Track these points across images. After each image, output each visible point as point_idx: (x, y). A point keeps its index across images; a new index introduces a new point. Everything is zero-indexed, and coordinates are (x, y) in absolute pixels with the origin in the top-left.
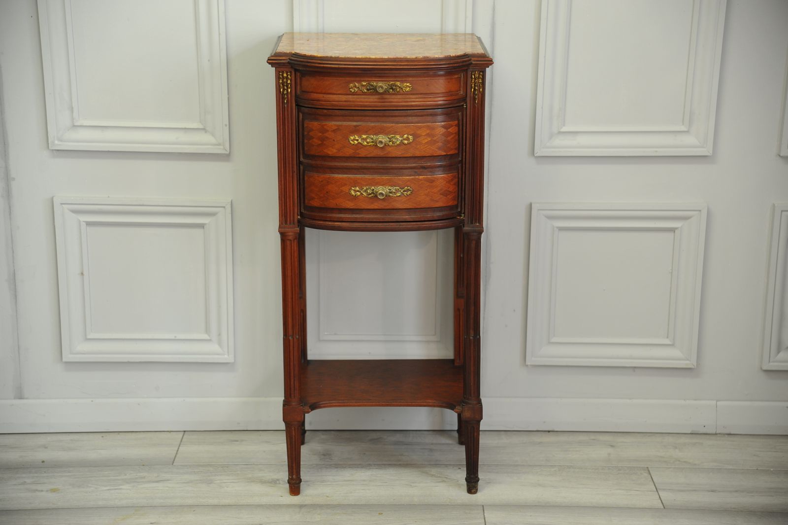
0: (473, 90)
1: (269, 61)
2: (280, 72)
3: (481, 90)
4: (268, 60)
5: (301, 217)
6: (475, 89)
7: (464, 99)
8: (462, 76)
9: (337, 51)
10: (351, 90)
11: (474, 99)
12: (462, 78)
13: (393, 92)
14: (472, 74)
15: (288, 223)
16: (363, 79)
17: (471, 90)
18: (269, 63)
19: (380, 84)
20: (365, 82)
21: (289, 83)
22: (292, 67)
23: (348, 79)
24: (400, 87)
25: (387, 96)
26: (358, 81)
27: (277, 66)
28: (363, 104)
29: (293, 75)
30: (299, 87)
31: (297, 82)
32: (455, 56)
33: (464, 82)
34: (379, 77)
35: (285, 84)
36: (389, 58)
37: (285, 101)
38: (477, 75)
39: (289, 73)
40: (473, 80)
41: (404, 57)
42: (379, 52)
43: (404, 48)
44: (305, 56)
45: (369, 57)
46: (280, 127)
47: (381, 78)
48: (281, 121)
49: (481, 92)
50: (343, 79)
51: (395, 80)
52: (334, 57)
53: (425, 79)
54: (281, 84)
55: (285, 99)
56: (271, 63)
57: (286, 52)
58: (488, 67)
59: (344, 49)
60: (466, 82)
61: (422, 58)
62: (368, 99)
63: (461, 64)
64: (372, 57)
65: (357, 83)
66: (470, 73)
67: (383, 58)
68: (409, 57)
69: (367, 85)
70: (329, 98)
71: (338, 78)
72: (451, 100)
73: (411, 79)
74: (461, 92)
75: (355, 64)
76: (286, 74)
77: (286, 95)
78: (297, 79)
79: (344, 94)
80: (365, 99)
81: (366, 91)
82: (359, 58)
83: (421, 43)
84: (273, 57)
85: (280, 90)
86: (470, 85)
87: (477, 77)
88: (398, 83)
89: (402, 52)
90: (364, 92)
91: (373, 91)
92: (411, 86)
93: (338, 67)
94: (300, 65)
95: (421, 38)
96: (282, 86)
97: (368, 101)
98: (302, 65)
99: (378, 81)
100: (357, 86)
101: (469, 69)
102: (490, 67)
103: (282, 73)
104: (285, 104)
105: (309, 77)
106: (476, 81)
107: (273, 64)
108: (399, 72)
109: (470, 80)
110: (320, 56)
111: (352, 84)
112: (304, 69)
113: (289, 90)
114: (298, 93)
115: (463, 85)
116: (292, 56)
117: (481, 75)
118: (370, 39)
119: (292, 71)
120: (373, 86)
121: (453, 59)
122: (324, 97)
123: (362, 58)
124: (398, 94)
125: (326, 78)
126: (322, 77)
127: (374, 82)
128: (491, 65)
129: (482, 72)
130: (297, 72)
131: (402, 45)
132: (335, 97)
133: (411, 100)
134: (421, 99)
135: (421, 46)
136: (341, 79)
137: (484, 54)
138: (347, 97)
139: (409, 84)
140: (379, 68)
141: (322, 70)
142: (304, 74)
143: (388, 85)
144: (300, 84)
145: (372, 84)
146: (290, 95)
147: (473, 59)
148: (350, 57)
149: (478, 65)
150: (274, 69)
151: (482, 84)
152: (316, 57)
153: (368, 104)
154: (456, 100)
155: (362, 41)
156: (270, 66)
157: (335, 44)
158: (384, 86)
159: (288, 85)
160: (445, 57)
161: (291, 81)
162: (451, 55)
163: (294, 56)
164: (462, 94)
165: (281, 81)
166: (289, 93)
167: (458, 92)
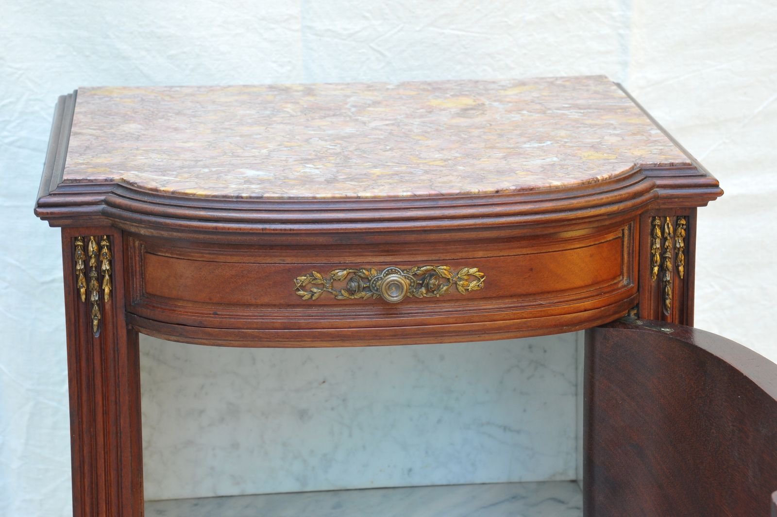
0: (656, 269)
1: (40, 210)
2: (76, 239)
3: (681, 269)
4: (40, 205)
6: (663, 269)
7: (633, 303)
8: (626, 232)
9: (252, 166)
10: (301, 293)
11: (661, 295)
13: (429, 295)
14: (654, 226)
16: (336, 260)
17: (652, 269)
18: (43, 217)
19: (393, 277)
20: (345, 270)
21: (104, 271)
22: (113, 226)
23: (290, 260)
24: (449, 279)
25: (411, 306)
26: (322, 266)
27: (68, 222)
28: (338, 332)
29: (118, 248)
30: (138, 281)
31: (132, 266)
32: (610, 177)
33: (633, 251)
34: (388, 252)
35: (94, 274)
36: (415, 195)
37: (95, 322)
38: (668, 228)
39: (104, 240)
40: (658, 241)
41: (462, 191)
42: (377, 171)
43: (443, 150)
44: (154, 194)
45: (355, 195)
46: (78, 396)
47: (391, 255)
48: (84, 378)
49: (682, 274)
50: (277, 260)
51: (434, 258)
52: (247, 198)
53: (524, 251)
54: (81, 275)
55: (96, 315)
56: (47, 216)
57: (95, 180)
58: (705, 205)
59: (268, 157)
60: (637, 248)
61: (514, 190)
62: (354, 318)
63: (629, 203)
64: (362, 194)
65: (318, 272)
66: (650, 221)
67: (398, 197)
68: (477, 191)
69: (349, 277)
70: (235, 318)
71: (259, 259)
72: (599, 306)
73: (480, 254)
74: (625, 278)
75: (315, 218)
76: (94, 245)
77: (98, 305)
78: (131, 259)
79: (280, 306)
80: (343, 319)
81: (346, 294)
82: (324, 198)
83: (479, 120)
84: (55, 194)
85: (78, 291)
86: (649, 256)
87: (669, 234)
88: (442, 267)
89: (442, 166)
90: (340, 297)
91: (369, 294)
92: (483, 274)
93: (263, 229)
94: (141, 222)
95: (468, 101)
96: (84, 280)
97: (354, 325)
98: (149, 222)
99: (383, 267)
100: (319, 282)
101: (647, 211)
102: (710, 203)
103: (83, 241)
104: (95, 329)
105: (170, 256)
106: (667, 244)
107: (54, 218)
108: (447, 236)
109: (649, 241)
110: (202, 195)
111: (304, 278)
112: (155, 233)
113: (107, 290)
114: (133, 298)
115: (629, 257)
116: (113, 193)
117: (682, 228)
118: (330, 109)
119: (113, 236)
120: (366, 281)
121: (606, 188)
122: (217, 314)
123: (334, 198)
124: (444, 301)
125: (222, 258)
126: (212, 256)
127: (369, 267)
128: (714, 199)
129: (685, 217)
130: (131, 239)
131: (428, 133)
132: (251, 314)
133: (485, 316)
134: (513, 310)
135: (485, 137)
136: (269, 260)
137: (689, 164)
138: (287, 314)
139: (475, 270)
140: (388, 228)
141: (211, 236)
142: (152, 246)
143: (415, 275)
144: (143, 274)
145: (364, 273)
146: (110, 303)
147: (659, 182)
148: (298, 198)
149: (676, 200)
150: (58, 230)
151: (683, 252)
152: (191, 197)
153: (352, 332)
154: (613, 305)
155: (308, 120)
156: (46, 223)
157: (236, 136)
158: (403, 282)
159: (104, 277)
160: (583, 183)
161: (110, 264)
162: (599, 177)
163: (120, 191)
164: (628, 284)
165: (80, 266)
166: (106, 297)
167: (615, 281)
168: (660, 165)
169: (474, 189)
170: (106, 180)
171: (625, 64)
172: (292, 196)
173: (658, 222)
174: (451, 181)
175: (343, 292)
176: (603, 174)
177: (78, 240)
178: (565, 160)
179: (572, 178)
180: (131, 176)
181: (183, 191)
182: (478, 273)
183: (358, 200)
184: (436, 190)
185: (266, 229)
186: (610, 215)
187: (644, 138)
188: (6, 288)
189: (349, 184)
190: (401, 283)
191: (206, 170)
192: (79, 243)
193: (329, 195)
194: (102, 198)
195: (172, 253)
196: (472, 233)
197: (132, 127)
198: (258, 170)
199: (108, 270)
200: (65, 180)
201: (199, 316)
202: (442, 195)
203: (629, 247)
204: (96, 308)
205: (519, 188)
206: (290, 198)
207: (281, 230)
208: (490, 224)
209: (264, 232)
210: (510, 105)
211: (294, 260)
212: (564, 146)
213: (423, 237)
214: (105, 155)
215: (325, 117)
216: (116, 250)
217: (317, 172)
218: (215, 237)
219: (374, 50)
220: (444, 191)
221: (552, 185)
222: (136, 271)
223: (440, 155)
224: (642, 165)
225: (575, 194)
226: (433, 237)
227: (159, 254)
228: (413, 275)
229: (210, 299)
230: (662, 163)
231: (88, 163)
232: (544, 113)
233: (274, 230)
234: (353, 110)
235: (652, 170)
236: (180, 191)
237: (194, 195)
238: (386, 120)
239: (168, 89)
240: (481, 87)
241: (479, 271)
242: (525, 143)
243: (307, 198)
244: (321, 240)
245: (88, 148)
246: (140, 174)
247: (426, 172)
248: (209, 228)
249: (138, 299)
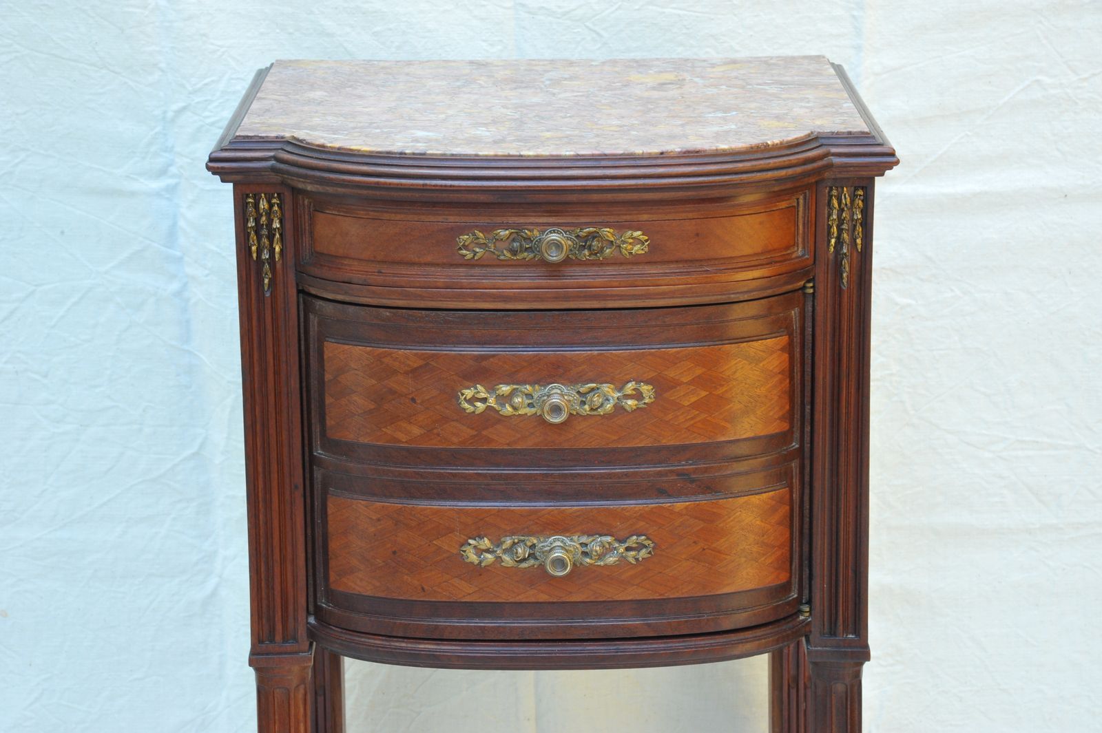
0: (833, 241)
1: (210, 164)
2: (248, 196)
3: (859, 241)
4: (211, 160)
5: (316, 619)
6: (839, 241)
7: (806, 272)
8: (801, 201)
9: (424, 128)
10: (464, 252)
11: (838, 268)
12: (801, 209)
13: (593, 258)
14: (831, 197)
15: (278, 638)
16: (499, 220)
17: (829, 241)
18: (215, 171)
19: (554, 236)
20: (507, 229)
21: (275, 229)
22: (283, 183)
23: (453, 219)
24: (612, 242)
25: (574, 269)
26: (485, 226)
27: (238, 177)
28: (500, 292)
29: (288, 206)
30: (307, 240)
31: (301, 225)
32: (781, 143)
33: (808, 221)
34: (551, 213)
35: (265, 232)
36: (578, 155)
37: (266, 281)
38: (845, 198)
39: (275, 198)
40: (835, 212)
41: (626, 152)
42: (548, 134)
43: (623, 117)
44: (321, 150)
45: (518, 154)
46: (250, 355)
47: (554, 216)
48: (255, 338)
49: (859, 247)
50: (440, 218)
51: (597, 220)
52: (410, 154)
53: (690, 215)
54: (252, 232)
55: (266, 274)
56: (219, 171)
57: (267, 137)
58: (882, 175)
59: (444, 120)
60: (814, 219)
61: (680, 152)
62: (516, 279)
63: (799, 170)
64: (525, 153)
65: (480, 232)
66: (827, 191)
67: (560, 156)
68: (641, 152)
69: (512, 237)
70: (398, 277)
71: (423, 218)
72: (769, 275)
73: (645, 217)
74: (800, 249)
75: (475, 175)
76: (265, 203)
77: (269, 264)
78: (301, 217)
79: (443, 265)
80: (505, 279)
81: (508, 255)
82: (486, 156)
83: (673, 92)
84: (226, 150)
85: (250, 248)
86: (826, 227)
87: (846, 205)
88: (606, 229)
89: (616, 131)
90: (502, 257)
91: (531, 255)
92: (646, 238)
93: (423, 185)
94: (306, 177)
95: (670, 77)
96: (255, 238)
97: (517, 286)
98: (314, 177)
99: (546, 227)
100: (482, 241)
101: (823, 180)
102: (888, 172)
103: (254, 199)
104: (266, 288)
105: (337, 213)
106: (844, 215)
107: (226, 173)
108: (609, 196)
109: (826, 212)
110: (366, 151)
111: (466, 237)
112: (320, 188)
113: (277, 249)
114: (302, 257)
115: (804, 228)
116: (283, 149)
117: (859, 199)
118: (522, 82)
119: (283, 193)
120: (529, 241)
121: (775, 154)
122: (381, 273)
123: (496, 156)
124: (608, 264)
125: (386, 216)
126: (376, 214)
127: (532, 227)
128: (891, 168)
129: (863, 188)
130: (300, 197)
131: (616, 103)
132: (414, 273)
133: (648, 280)
134: (678, 275)
135: (672, 108)
136: (432, 218)
137: (867, 133)
138: (450, 274)
139: (639, 233)
140: (548, 186)
141: (374, 192)
142: (320, 203)
143: (578, 237)
144: (311, 233)
145: (526, 233)
146: (281, 262)
147: (834, 150)
148: (460, 155)
149: (852, 169)
150: (230, 186)
151: (861, 224)
152: (356, 152)
153: (514, 293)
154: (784, 275)
155: (497, 91)
156: (218, 177)
157: (418, 103)
158: (563, 242)
159: (274, 235)
160: (752, 148)
161: (281, 222)
162: (769, 142)
163: (289, 148)
164: (803, 255)
165: (251, 224)
166: (277, 256)
167: (789, 252)
168: (838, 133)
169: (638, 150)
170: (277, 137)
171: (858, 48)
172: (454, 153)
173: (834, 192)
174: (618, 144)
175: (505, 252)
176: (774, 139)
177: (250, 197)
178: (742, 128)
179: (742, 142)
180: (301, 134)
181: (348, 147)
182: (641, 237)
183: (520, 158)
184: (599, 150)
185: (426, 185)
186: (779, 180)
187: (834, 110)
188: (207, 275)
189: (514, 145)
190: (561, 243)
191: (378, 131)
192: (250, 200)
193: (492, 153)
194: (272, 154)
195: (339, 211)
196: (634, 194)
197: (318, 94)
198: (429, 131)
199: (278, 228)
200: (237, 136)
201: (363, 274)
202: (606, 155)
203: (804, 218)
204: (267, 266)
205: (684, 150)
206: (453, 155)
207: (441, 186)
208: (651, 185)
209: (425, 188)
210: (712, 80)
211: (457, 219)
212: (748, 116)
213: (584, 197)
214: (283, 117)
215: (515, 89)
216: (286, 208)
217: (488, 134)
218: (378, 193)
219: (591, 29)
220: (607, 152)
221: (719, 148)
222: (305, 229)
223: (619, 122)
224: (819, 133)
225: (742, 157)
226: (595, 197)
227: (327, 212)
228: (575, 237)
229: (375, 257)
230: (840, 131)
231: (263, 123)
232: (743, 87)
233: (434, 186)
234: (548, 82)
235: (829, 138)
236: (346, 147)
237: (359, 151)
238: (579, 92)
239: (365, 62)
240: (690, 65)
241: (643, 235)
242: (710, 113)
243: (470, 155)
244: (482, 198)
245: (268, 110)
246: (311, 133)
247: (597, 136)
248: (371, 183)
249: (307, 258)
